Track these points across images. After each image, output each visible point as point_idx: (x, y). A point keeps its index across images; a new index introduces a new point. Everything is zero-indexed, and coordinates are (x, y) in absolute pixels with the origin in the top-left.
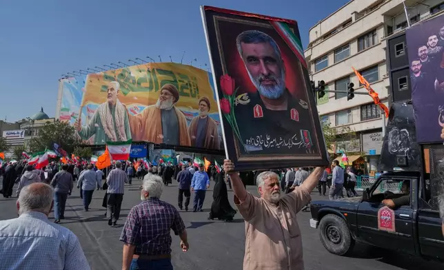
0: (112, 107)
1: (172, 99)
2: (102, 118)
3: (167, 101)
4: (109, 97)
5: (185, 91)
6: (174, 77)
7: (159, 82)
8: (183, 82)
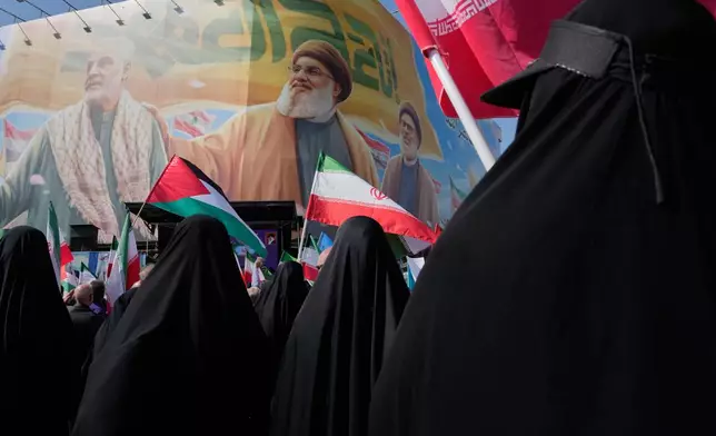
0: (101, 118)
1: (330, 90)
2: (59, 154)
3: (315, 92)
4: (88, 87)
5: (367, 70)
6: (335, 23)
7: (287, 31)
8: (359, 41)
